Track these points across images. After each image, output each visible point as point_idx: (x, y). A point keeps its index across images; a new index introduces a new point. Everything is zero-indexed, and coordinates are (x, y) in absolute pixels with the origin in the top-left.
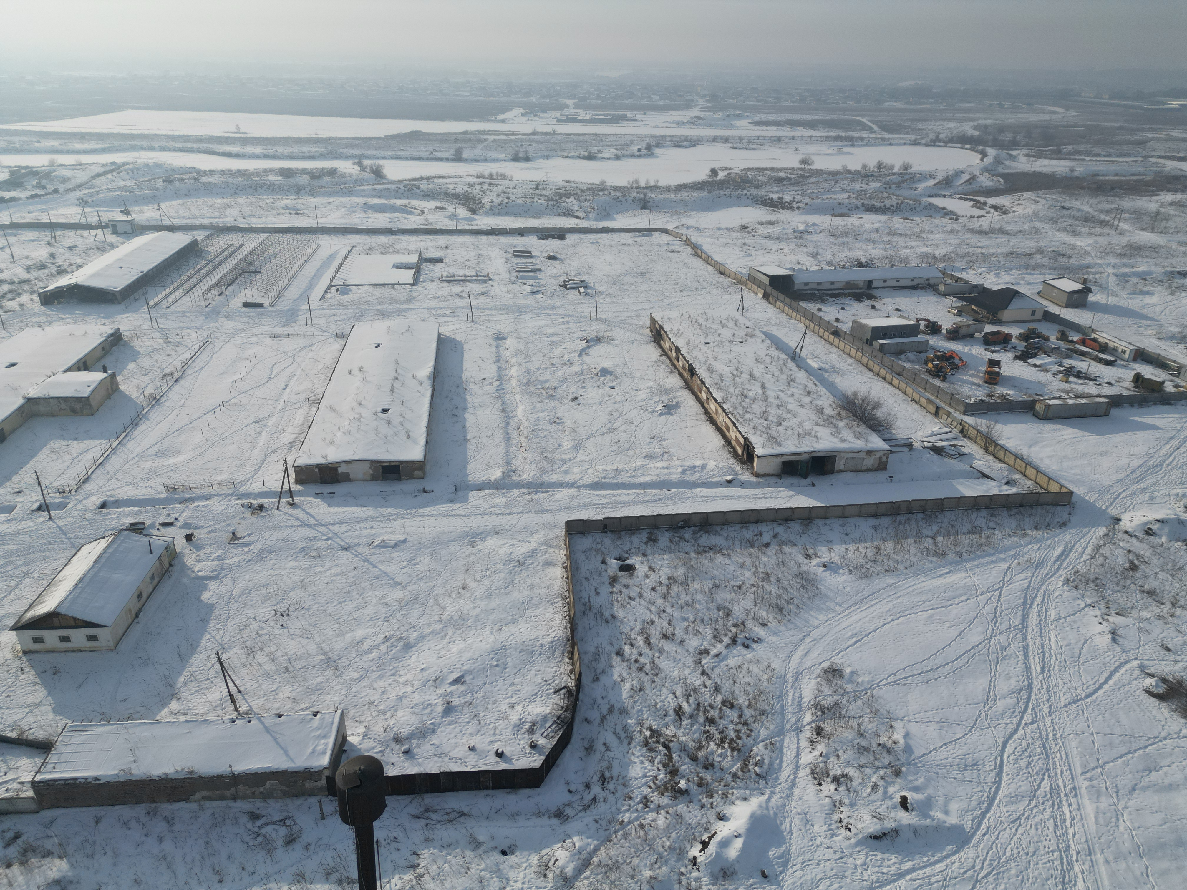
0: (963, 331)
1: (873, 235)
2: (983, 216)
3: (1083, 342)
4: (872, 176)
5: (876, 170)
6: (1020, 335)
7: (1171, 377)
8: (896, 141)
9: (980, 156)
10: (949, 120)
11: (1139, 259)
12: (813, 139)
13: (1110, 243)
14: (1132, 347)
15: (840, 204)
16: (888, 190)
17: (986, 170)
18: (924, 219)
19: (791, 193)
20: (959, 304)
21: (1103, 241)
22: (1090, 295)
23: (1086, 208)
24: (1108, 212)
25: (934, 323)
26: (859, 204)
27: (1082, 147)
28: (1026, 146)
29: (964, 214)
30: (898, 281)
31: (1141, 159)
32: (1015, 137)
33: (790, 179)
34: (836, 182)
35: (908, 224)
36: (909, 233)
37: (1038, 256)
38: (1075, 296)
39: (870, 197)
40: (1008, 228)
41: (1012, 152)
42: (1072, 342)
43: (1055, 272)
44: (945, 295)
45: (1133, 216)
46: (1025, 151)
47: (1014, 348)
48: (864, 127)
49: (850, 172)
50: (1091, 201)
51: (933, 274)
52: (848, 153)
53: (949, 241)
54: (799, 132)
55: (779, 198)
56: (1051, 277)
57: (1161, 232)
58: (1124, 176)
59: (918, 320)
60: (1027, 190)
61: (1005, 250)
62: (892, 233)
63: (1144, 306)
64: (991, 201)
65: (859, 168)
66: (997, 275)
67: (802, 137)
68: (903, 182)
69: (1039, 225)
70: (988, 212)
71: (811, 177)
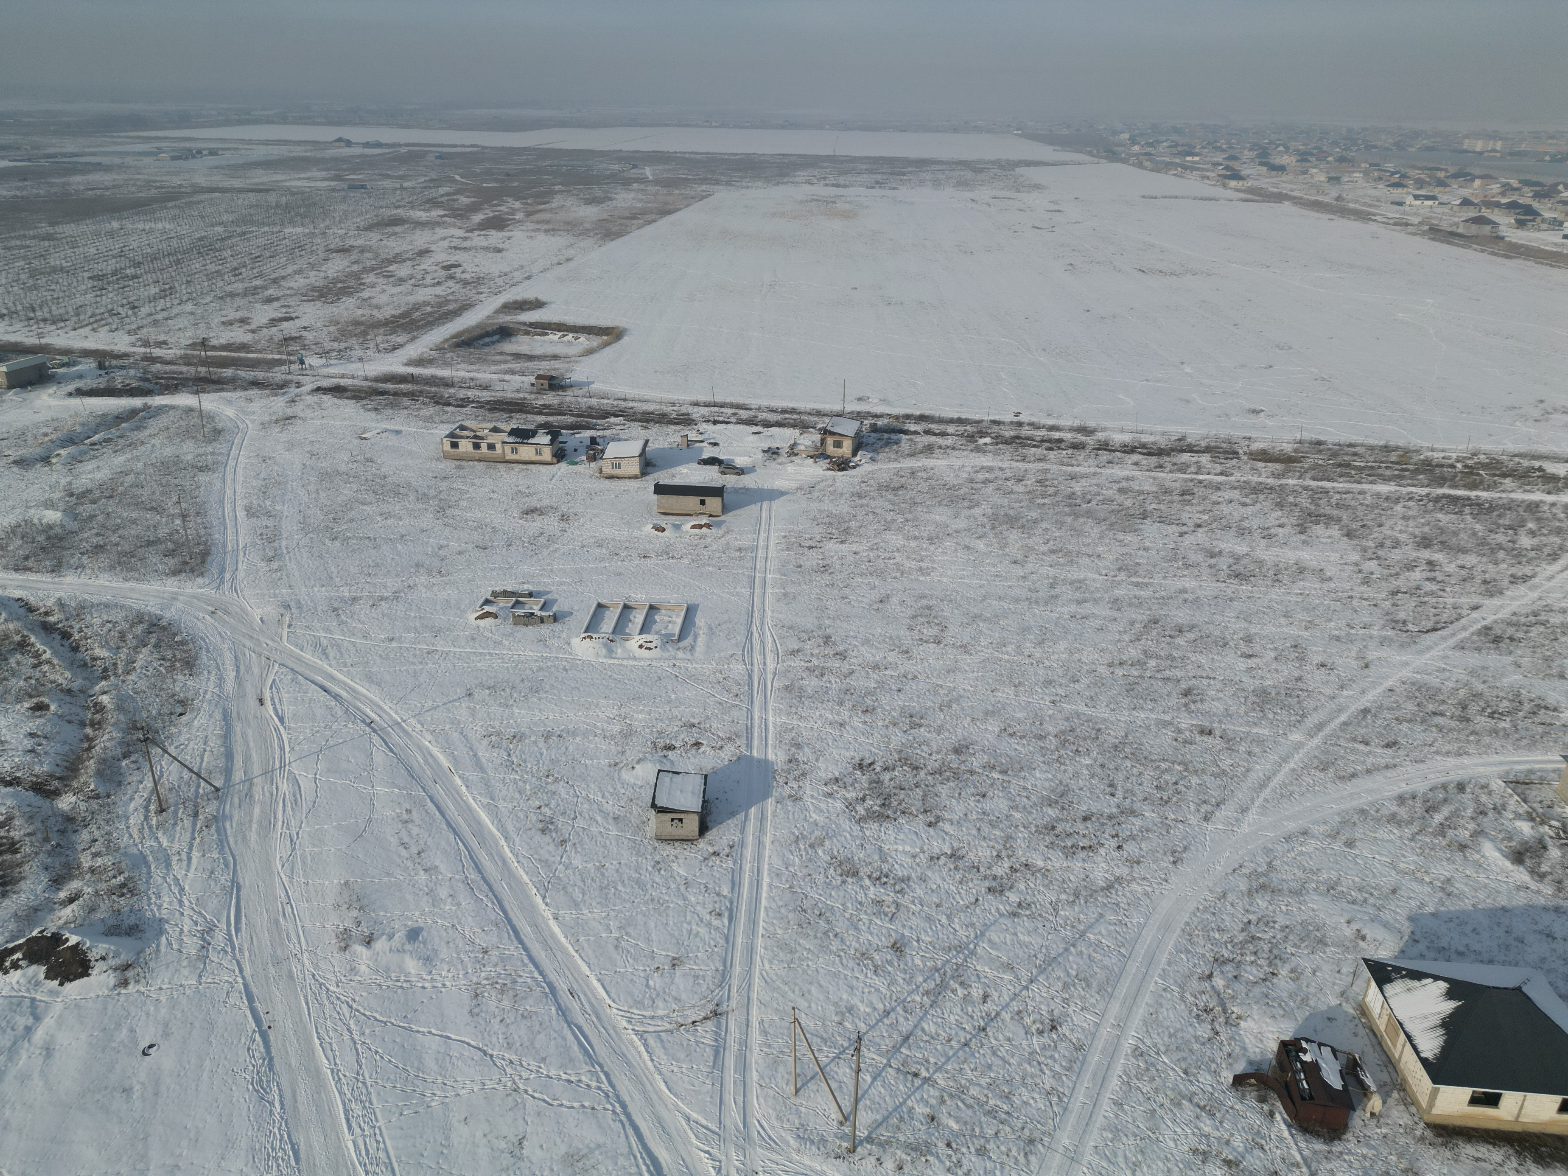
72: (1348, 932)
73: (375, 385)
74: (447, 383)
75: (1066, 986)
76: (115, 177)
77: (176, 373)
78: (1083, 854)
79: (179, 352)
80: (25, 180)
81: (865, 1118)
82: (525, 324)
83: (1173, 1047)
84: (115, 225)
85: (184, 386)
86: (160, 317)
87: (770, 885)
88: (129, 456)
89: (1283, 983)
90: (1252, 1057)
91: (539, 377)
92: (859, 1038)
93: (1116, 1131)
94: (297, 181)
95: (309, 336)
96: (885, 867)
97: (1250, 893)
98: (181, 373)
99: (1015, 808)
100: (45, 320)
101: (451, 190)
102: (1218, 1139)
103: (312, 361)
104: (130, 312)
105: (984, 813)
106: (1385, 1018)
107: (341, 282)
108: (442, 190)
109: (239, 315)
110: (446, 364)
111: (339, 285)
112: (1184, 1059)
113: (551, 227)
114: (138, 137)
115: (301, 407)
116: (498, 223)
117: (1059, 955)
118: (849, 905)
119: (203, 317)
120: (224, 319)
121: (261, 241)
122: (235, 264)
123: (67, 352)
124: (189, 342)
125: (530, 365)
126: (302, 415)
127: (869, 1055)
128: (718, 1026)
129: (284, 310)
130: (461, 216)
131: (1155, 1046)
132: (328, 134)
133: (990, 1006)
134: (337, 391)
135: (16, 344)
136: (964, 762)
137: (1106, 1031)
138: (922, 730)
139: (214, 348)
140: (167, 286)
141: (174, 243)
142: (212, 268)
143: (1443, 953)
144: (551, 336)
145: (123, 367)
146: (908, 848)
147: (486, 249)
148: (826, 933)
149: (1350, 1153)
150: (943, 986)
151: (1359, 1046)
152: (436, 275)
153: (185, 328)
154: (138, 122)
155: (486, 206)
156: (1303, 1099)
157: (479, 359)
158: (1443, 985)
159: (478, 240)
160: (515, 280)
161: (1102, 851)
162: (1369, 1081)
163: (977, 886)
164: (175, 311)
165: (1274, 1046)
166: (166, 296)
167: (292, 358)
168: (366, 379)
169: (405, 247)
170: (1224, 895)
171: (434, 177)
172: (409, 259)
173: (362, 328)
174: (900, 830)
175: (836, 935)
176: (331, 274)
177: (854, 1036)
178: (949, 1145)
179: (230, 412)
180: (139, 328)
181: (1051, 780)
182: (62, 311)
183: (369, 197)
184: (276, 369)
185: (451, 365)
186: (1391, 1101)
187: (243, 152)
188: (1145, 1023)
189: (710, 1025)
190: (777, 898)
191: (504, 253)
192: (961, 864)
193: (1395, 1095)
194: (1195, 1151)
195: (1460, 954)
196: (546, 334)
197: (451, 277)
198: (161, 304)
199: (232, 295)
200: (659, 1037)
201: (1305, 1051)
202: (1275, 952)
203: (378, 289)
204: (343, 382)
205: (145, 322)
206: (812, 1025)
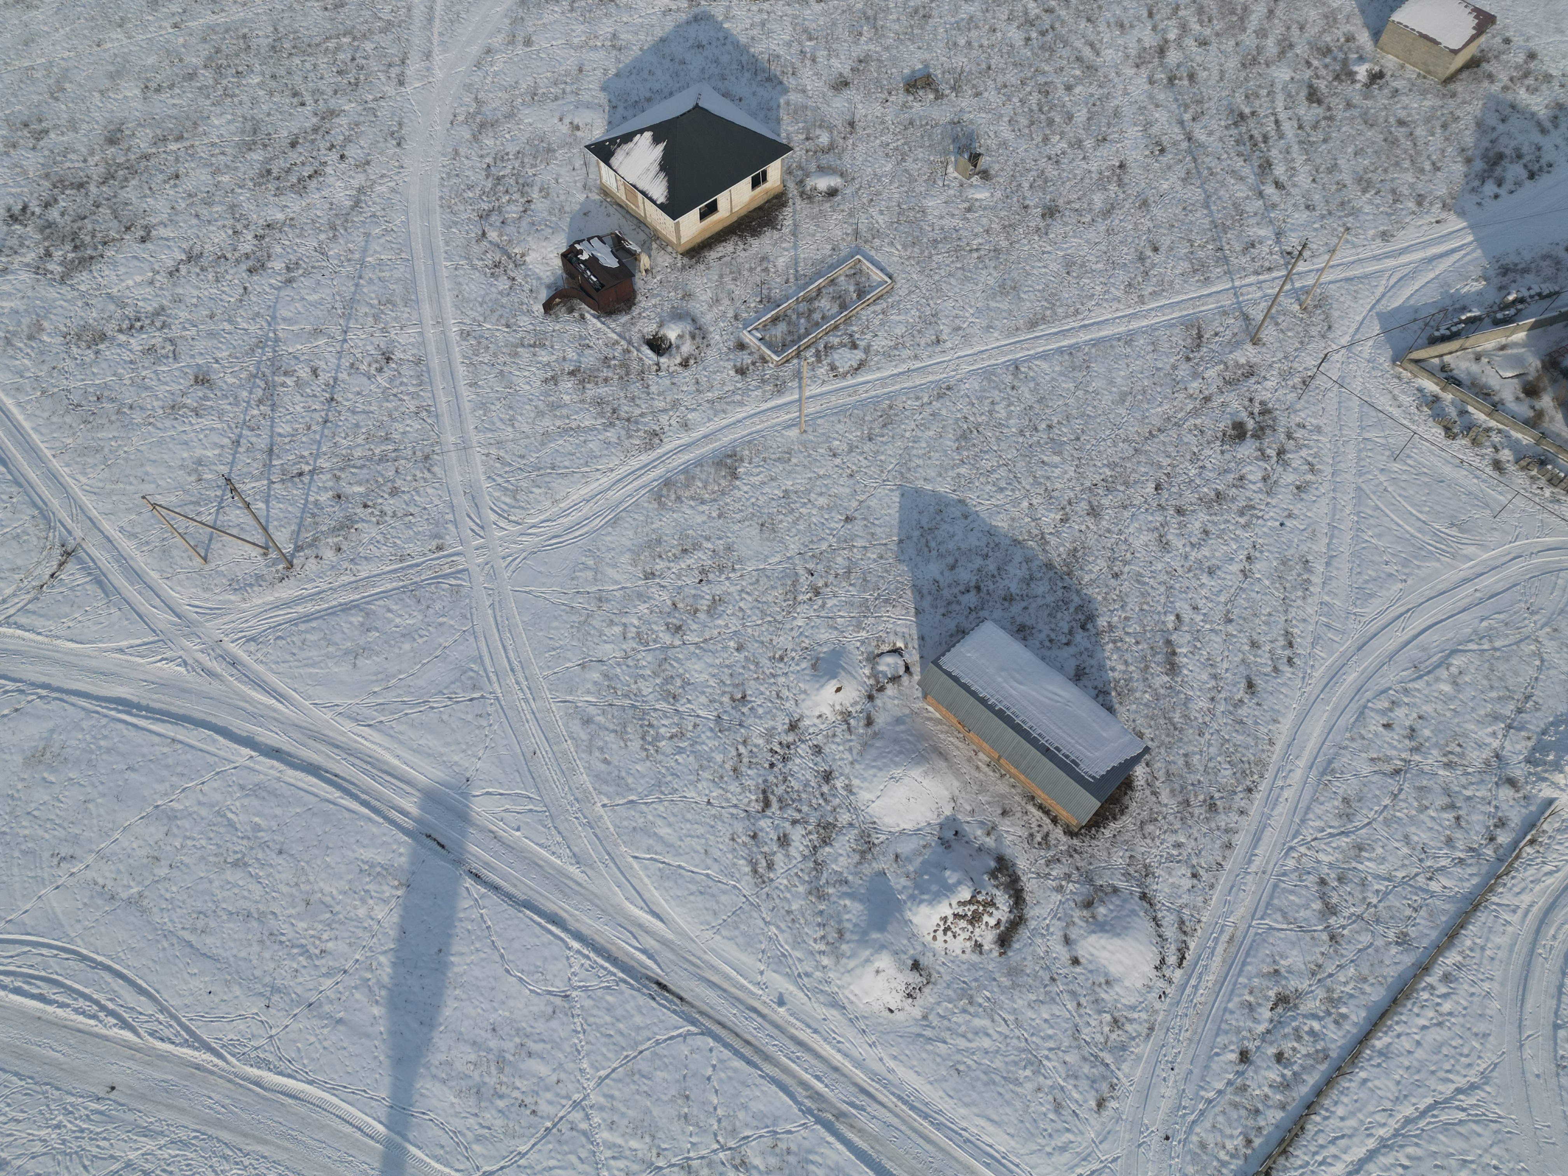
72: (564, 129)
75: (376, 318)
78: (313, 184)
81: (283, 537)
83: (488, 312)
87: (19, 404)
89: (540, 205)
90: (547, 281)
92: (228, 480)
93: (483, 406)
96: (130, 312)
97: (475, 138)
99: (216, 172)
102: (557, 361)
105: (190, 195)
106: (622, 188)
112: (501, 316)
117: (355, 293)
118: (121, 371)
127: (247, 487)
128: (80, 561)
131: (474, 320)
133: (323, 377)
136: (129, 149)
137: (431, 333)
138: (52, 135)
143: (638, 106)
146: (138, 279)
148: (119, 412)
149: (645, 309)
150: (270, 388)
151: (614, 223)
156: (597, 290)
158: (648, 135)
161: (329, 170)
162: (634, 247)
163: (237, 275)
165: (558, 262)
170: (456, 152)
174: (115, 264)
175: (131, 407)
177: (222, 482)
178: (366, 506)
181: (233, 121)
186: (654, 253)
188: (457, 307)
189: (71, 566)
190: (37, 412)
192: (204, 262)
193: (654, 246)
194: (546, 381)
195: (649, 100)
200: (28, 611)
201: (581, 252)
202: (521, 181)
206: (173, 499)
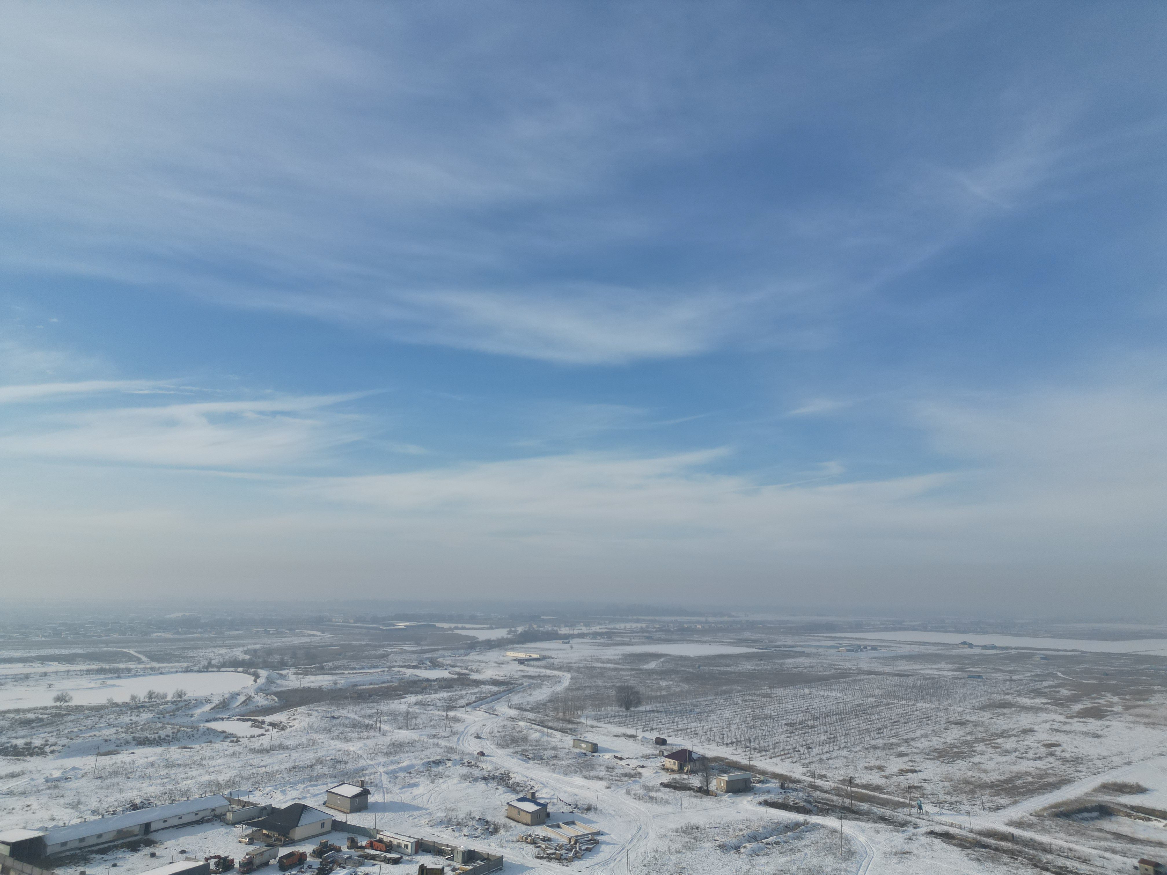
0: (257, 861)
1: (148, 771)
2: (262, 735)
3: (371, 846)
4: (143, 707)
5: (147, 700)
6: (314, 852)
7: (448, 862)
8: (167, 670)
9: (253, 678)
10: (220, 647)
11: (402, 755)
12: (71, 673)
13: (376, 744)
14: (412, 840)
15: (106, 741)
16: (162, 720)
17: (259, 690)
18: (203, 745)
19: (43, 735)
20: (250, 831)
21: (370, 743)
22: (369, 796)
23: (352, 716)
24: (370, 716)
25: (225, 859)
26: (129, 738)
27: (340, 663)
28: (293, 665)
29: (245, 735)
30: (180, 818)
31: (387, 669)
32: (282, 659)
33: (41, 720)
34: (101, 717)
35: (187, 753)
36: (189, 762)
37: (319, 767)
38: (357, 800)
39: (142, 730)
40: (288, 743)
41: (281, 672)
42: (362, 847)
43: (336, 780)
44: (234, 824)
45: (390, 718)
46: (293, 670)
47: (310, 867)
48: (131, 658)
49: (117, 705)
50: (355, 709)
51: (219, 803)
52: (114, 686)
53: (232, 765)
54: (53, 667)
55: (26, 744)
56: (333, 785)
57: (414, 729)
58: (377, 684)
59: (207, 859)
60: (299, 704)
61: (288, 765)
62: (170, 765)
63: (414, 798)
64: (268, 719)
65: (127, 699)
66: (284, 792)
67: (57, 672)
68: (178, 709)
69: (315, 736)
70: (267, 730)
71: (69, 714)
73: (979, 838)
74: (1046, 849)
76: (811, 660)
77: (829, 800)
79: (833, 785)
80: (761, 660)
82: (1125, 806)
84: (807, 691)
85: (833, 811)
86: (824, 757)
88: (789, 858)
91: (1143, 861)
94: (930, 670)
95: (928, 787)
98: (832, 801)
100: (755, 749)
101: (1054, 684)
103: (928, 808)
104: (806, 751)
107: (957, 747)
108: (1046, 683)
109: (878, 763)
110: (1044, 830)
111: (955, 750)
113: (1150, 720)
114: (829, 637)
115: (916, 845)
116: (1097, 713)
119: (852, 761)
120: (867, 765)
121: (899, 711)
122: (879, 725)
123: (764, 773)
124: (841, 778)
125: (1134, 847)
126: (915, 852)
129: (911, 764)
130: (1062, 705)
132: (956, 638)
134: (946, 837)
135: (736, 763)
139: (857, 786)
140: (832, 736)
141: (841, 706)
142: (863, 726)
144: (1155, 823)
145: (795, 790)
147: (1086, 734)
152: (1038, 751)
153: (840, 767)
154: (831, 627)
155: (1085, 698)
157: (1079, 831)
159: (1076, 725)
160: (1114, 764)
164: (835, 754)
166: (830, 742)
167: (913, 803)
168: (971, 831)
169: (1011, 726)
171: (1039, 673)
172: (1015, 736)
173: (971, 787)
176: (949, 740)
179: (862, 838)
180: (810, 763)
182: (766, 744)
183: (984, 685)
184: (900, 810)
185: (1050, 832)
187: (894, 649)
191: (1102, 740)
196: (1149, 820)
197: (1052, 754)
198: (826, 748)
199: (875, 748)
203: (986, 757)
204: (952, 830)
205: (814, 759)
